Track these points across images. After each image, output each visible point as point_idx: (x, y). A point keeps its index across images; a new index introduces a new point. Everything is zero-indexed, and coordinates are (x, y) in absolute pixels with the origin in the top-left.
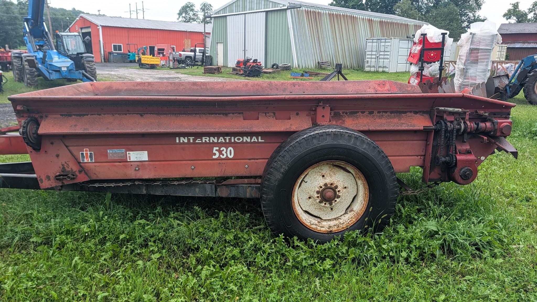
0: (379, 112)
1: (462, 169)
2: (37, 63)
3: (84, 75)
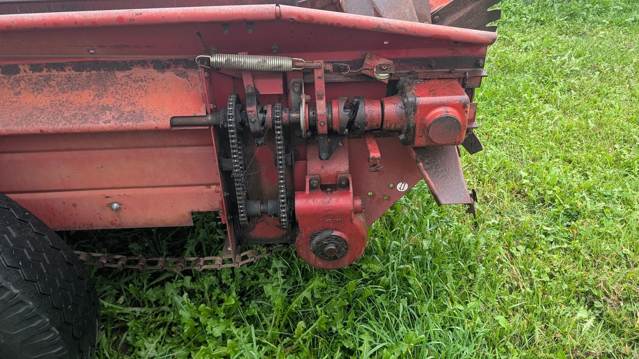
0: (35, 68)
1: (315, 236)
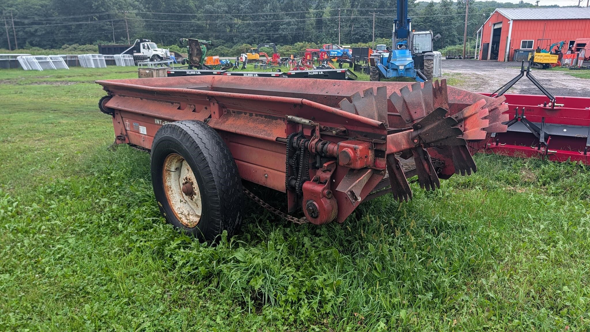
2: (376, 62)
3: (418, 74)
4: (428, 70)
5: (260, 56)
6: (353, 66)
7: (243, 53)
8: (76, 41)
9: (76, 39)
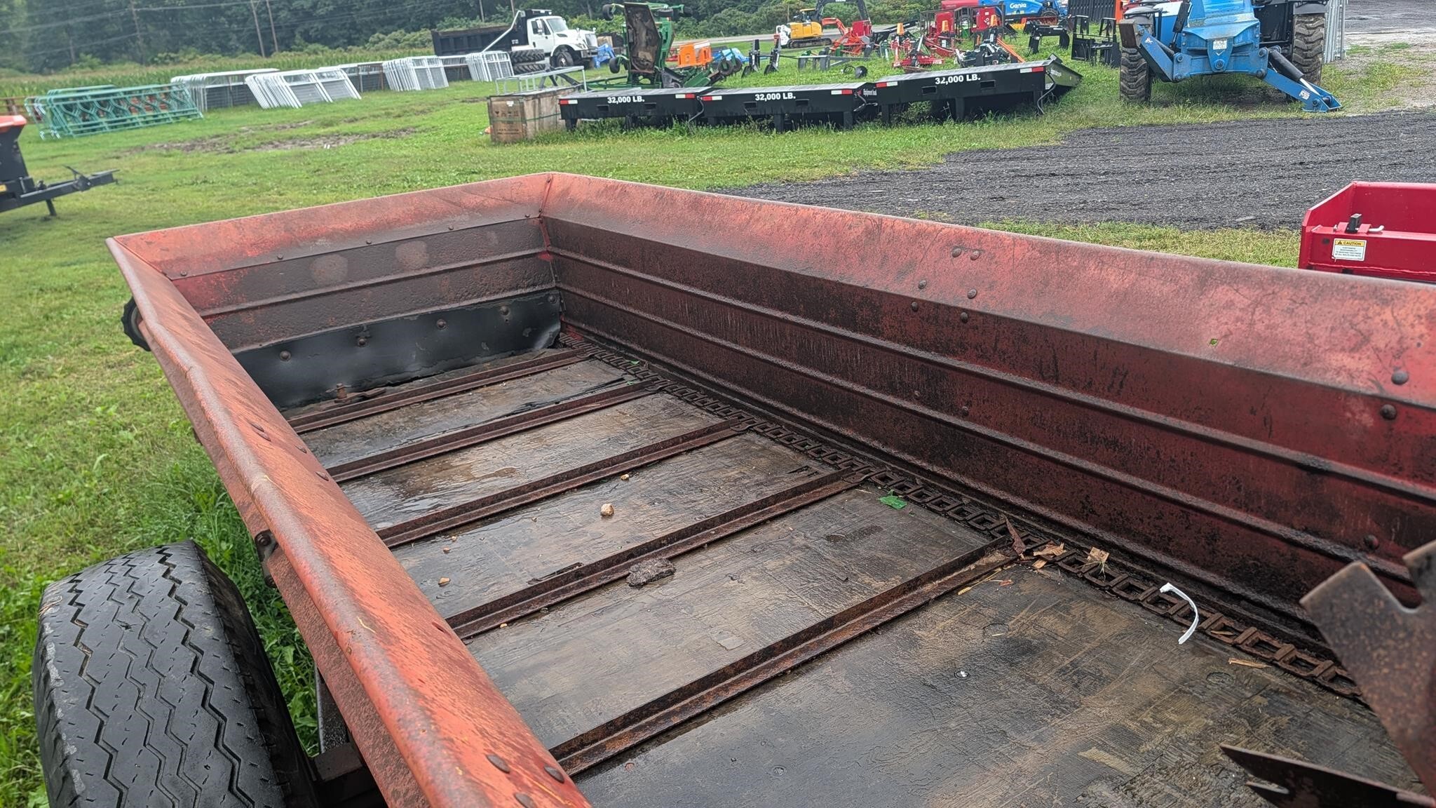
2: (1140, 35)
3: (1273, 61)
4: (1305, 46)
5: (824, 27)
6: (1071, 43)
7: (784, 22)
8: (400, 22)
9: (399, 18)
